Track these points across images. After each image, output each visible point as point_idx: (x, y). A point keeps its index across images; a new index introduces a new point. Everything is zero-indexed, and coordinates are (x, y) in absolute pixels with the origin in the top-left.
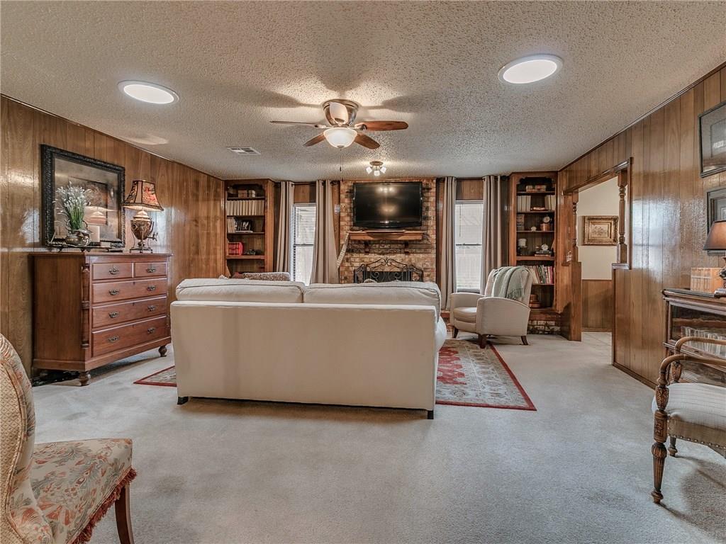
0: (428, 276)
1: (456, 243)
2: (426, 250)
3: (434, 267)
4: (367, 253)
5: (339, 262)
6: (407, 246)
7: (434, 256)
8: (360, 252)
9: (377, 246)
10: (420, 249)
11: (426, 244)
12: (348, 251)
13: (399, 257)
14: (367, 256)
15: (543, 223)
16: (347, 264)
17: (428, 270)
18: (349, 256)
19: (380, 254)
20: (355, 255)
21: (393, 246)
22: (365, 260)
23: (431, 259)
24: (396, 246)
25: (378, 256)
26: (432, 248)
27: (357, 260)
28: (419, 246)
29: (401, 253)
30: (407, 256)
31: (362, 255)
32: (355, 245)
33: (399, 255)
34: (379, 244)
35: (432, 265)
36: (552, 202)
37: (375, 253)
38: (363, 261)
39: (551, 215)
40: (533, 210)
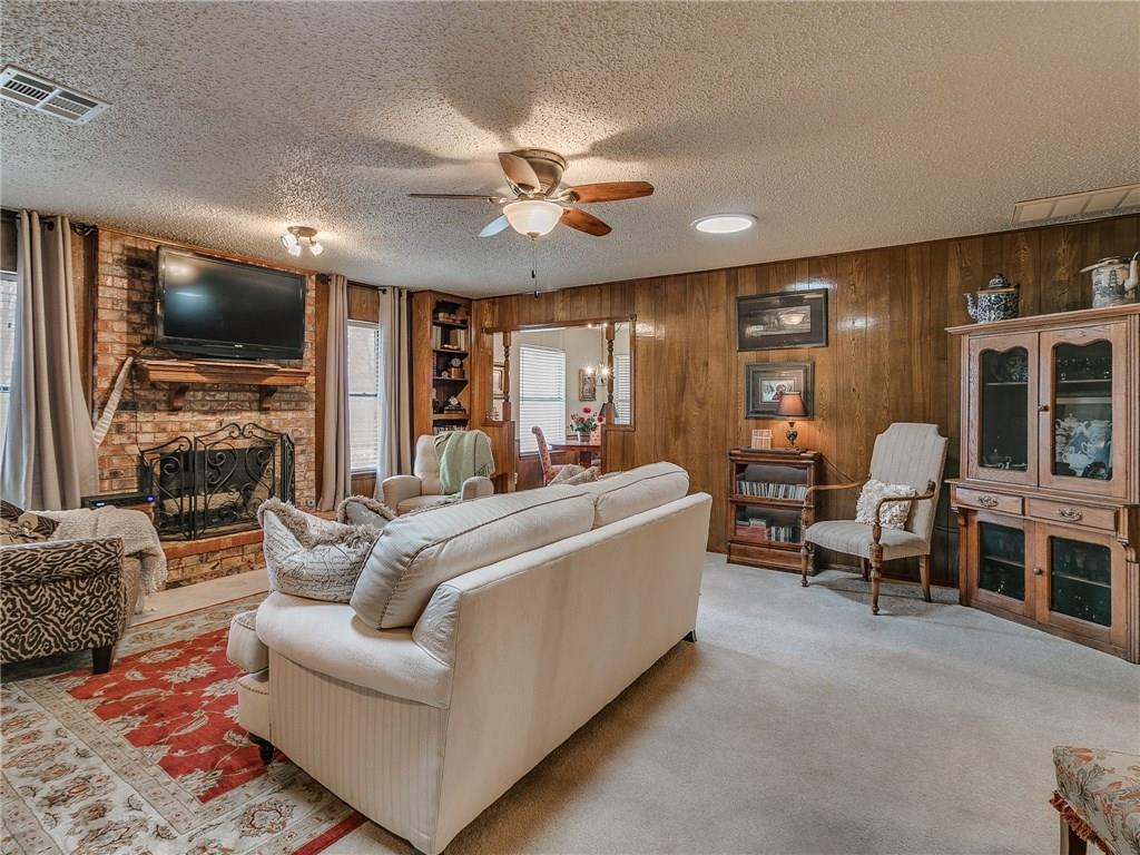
0: (303, 452)
1: (350, 392)
2: (298, 403)
3: (313, 435)
4: (175, 410)
5: (101, 432)
6: (264, 396)
7: (312, 415)
8: (155, 409)
9: (200, 394)
10: (288, 402)
11: (300, 393)
12: (123, 406)
13: (247, 418)
14: (172, 418)
15: (452, 366)
16: (118, 439)
17: (303, 442)
18: (125, 417)
19: (206, 413)
20: (141, 416)
21: (234, 396)
22: (169, 427)
23: (308, 420)
24: (241, 396)
25: (201, 417)
26: (309, 400)
27: (148, 427)
28: (287, 397)
29: (251, 410)
30: (263, 417)
31: (160, 416)
32: (143, 393)
33: (248, 414)
34: (204, 390)
35: (308, 431)
36: (461, 340)
37: (193, 411)
38: (164, 430)
39: (462, 356)
40: (444, 348)
